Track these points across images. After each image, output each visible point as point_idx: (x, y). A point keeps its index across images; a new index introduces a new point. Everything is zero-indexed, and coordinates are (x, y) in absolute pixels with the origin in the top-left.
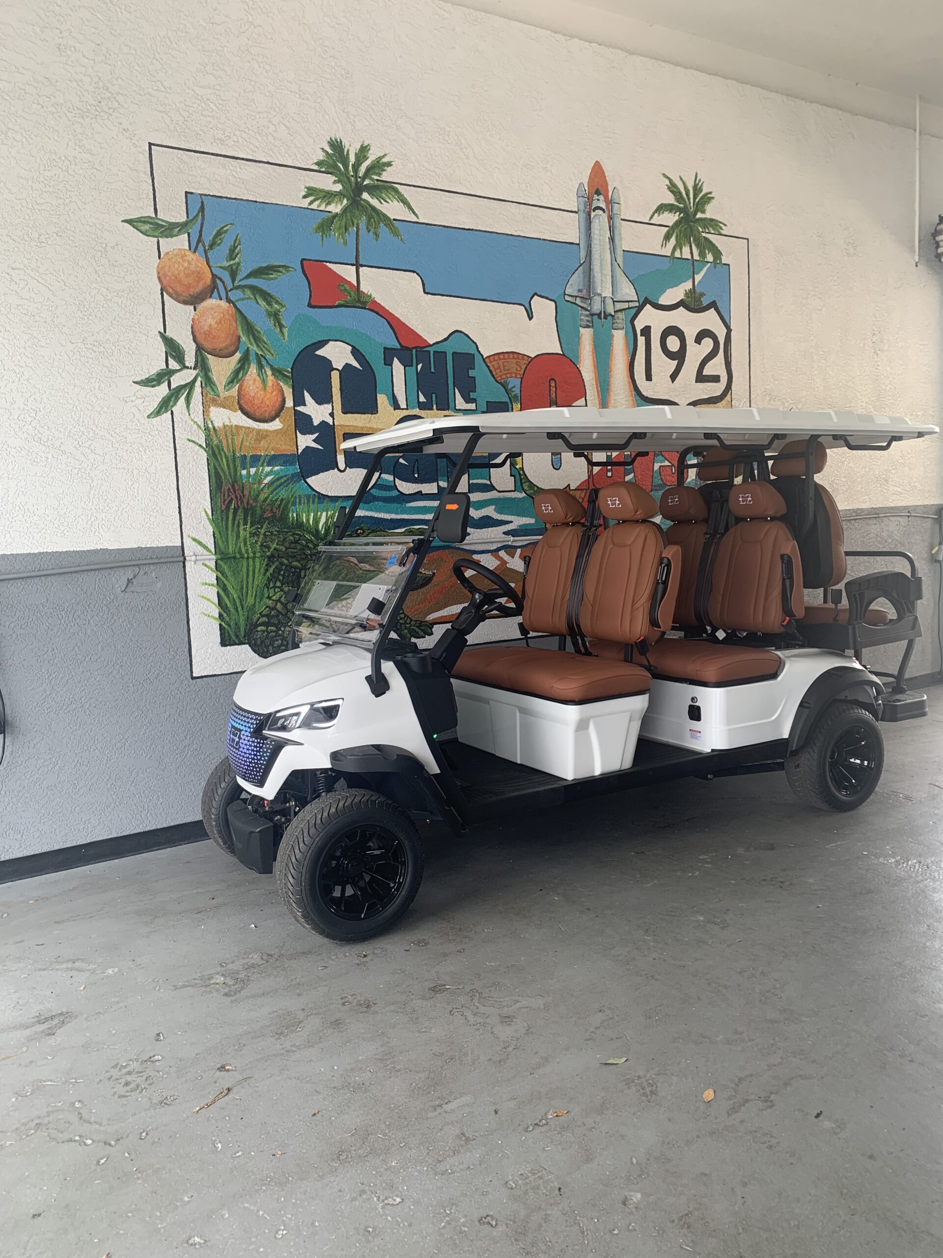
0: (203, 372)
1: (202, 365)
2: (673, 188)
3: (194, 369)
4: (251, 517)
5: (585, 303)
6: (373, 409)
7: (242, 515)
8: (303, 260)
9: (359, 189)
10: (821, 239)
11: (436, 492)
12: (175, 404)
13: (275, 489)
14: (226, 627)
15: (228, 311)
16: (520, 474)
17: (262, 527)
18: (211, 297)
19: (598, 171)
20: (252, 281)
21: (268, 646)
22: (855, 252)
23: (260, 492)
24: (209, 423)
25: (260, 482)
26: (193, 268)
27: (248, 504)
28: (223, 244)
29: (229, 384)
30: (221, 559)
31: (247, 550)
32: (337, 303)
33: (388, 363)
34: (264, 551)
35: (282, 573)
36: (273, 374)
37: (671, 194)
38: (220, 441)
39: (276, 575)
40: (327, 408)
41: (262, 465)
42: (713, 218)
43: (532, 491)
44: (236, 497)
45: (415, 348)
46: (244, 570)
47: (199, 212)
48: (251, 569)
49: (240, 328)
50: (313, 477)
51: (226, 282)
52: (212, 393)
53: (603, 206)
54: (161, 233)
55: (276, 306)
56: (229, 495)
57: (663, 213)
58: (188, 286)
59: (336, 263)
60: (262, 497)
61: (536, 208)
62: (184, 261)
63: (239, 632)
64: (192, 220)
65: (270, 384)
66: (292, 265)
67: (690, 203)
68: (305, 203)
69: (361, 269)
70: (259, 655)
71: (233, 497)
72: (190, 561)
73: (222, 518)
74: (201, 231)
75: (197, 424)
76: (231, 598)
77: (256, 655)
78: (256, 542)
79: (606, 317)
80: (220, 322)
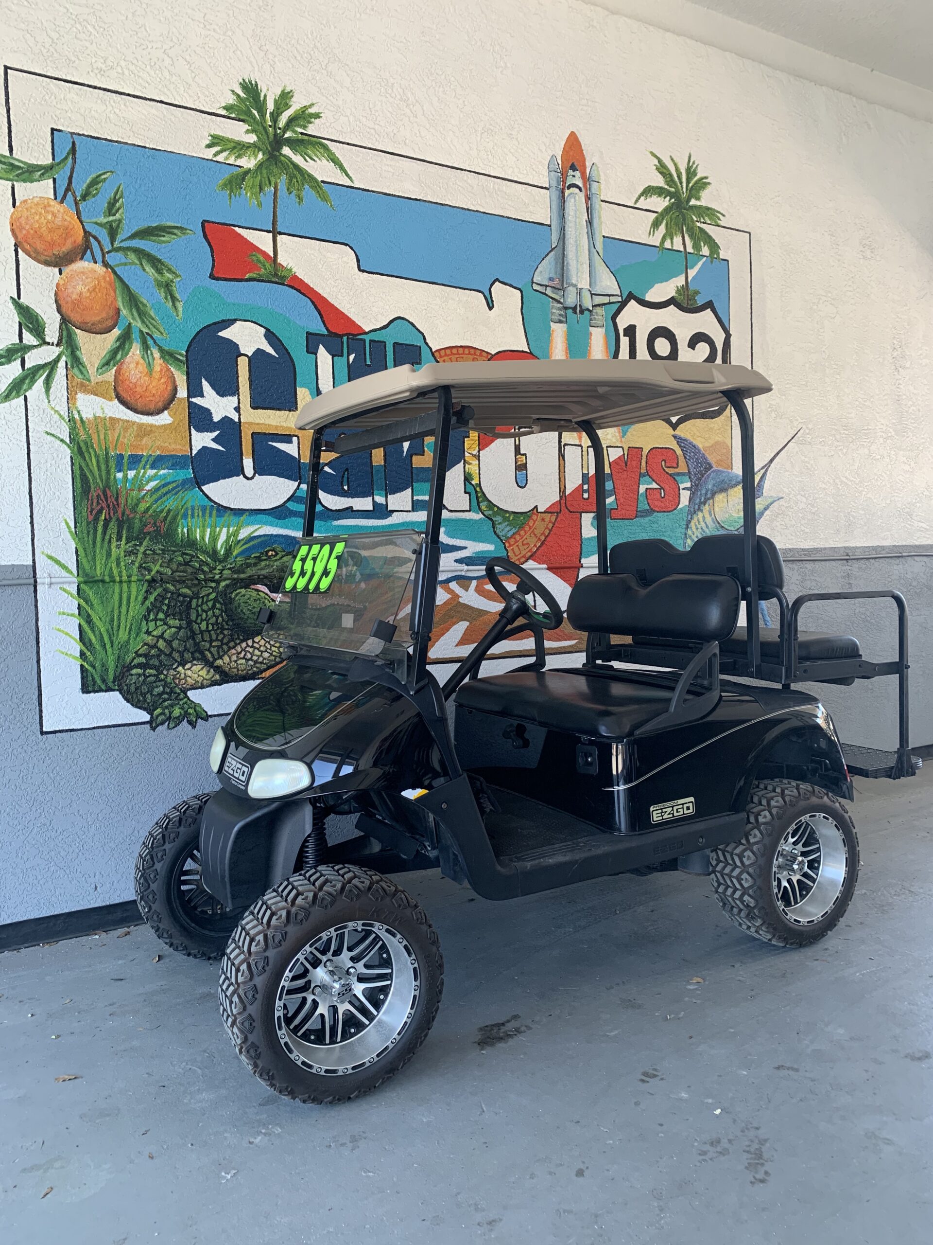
0: (69, 350)
1: (67, 340)
2: (662, 169)
3: (57, 345)
4: (128, 531)
5: (557, 294)
6: (291, 405)
7: (116, 527)
8: (204, 223)
9: (278, 142)
10: (834, 238)
11: (371, 508)
12: (30, 388)
13: (161, 498)
14: (89, 668)
15: (104, 278)
16: (476, 492)
17: (141, 544)
18: (82, 258)
19: (573, 144)
20: (137, 243)
21: (145, 694)
22: (873, 255)
23: (139, 501)
24: (75, 412)
25: (140, 489)
26: (58, 221)
27: (123, 515)
28: (99, 195)
29: (103, 366)
30: (85, 582)
31: (121, 572)
32: (247, 276)
33: (312, 350)
34: (142, 575)
35: (166, 602)
36: (161, 357)
37: (661, 176)
38: (89, 436)
39: (158, 605)
40: (232, 401)
41: (144, 468)
42: (710, 206)
43: (491, 512)
44: (108, 506)
45: (345, 335)
46: (116, 597)
47: (68, 154)
48: (125, 596)
49: (120, 299)
50: (211, 484)
51: (103, 242)
52: (81, 376)
53: (580, 184)
54: (17, 176)
55: (169, 276)
56: (98, 503)
57: (651, 196)
58: (52, 244)
59: (247, 228)
60: (142, 507)
61: (499, 180)
62: (48, 212)
63: (107, 675)
64: (59, 164)
65: (157, 368)
66: (191, 227)
67: (682, 187)
68: (209, 154)
69: (279, 237)
70: (132, 705)
71: (104, 505)
72: (44, 584)
73: (88, 532)
74: (70, 178)
75: (59, 414)
76: (97, 633)
77: (129, 705)
78: (133, 563)
79: (582, 312)
80: (94, 290)
